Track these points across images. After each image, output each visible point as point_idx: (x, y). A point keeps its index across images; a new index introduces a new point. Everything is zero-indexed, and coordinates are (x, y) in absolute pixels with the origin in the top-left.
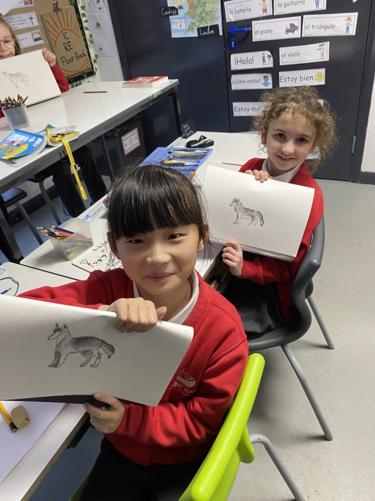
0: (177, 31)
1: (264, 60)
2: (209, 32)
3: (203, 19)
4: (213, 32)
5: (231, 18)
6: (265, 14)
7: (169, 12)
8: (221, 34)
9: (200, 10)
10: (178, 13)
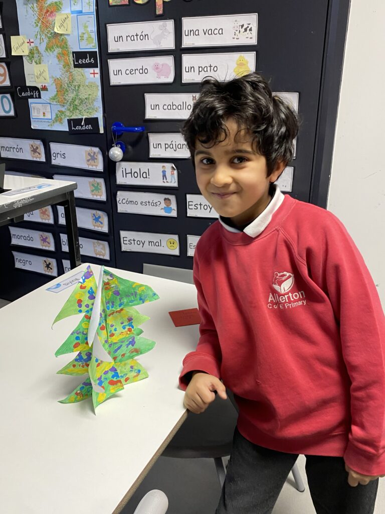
0: (39, 120)
1: (164, 176)
2: (85, 127)
3: (76, 108)
4: (89, 127)
7: (29, 94)
8: (102, 131)
9: (71, 95)
10: (39, 96)
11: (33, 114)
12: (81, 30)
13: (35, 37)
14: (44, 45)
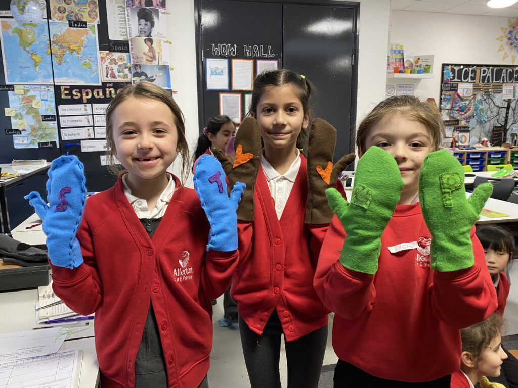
0: (18, 144)
2: (50, 145)
3: (43, 138)
4: (51, 145)
5: (64, 138)
6: (89, 138)
7: (13, 132)
8: (58, 146)
9: (40, 133)
10: (21, 134)
11: (15, 142)
12: (47, 107)
13: (20, 108)
14: (25, 112)
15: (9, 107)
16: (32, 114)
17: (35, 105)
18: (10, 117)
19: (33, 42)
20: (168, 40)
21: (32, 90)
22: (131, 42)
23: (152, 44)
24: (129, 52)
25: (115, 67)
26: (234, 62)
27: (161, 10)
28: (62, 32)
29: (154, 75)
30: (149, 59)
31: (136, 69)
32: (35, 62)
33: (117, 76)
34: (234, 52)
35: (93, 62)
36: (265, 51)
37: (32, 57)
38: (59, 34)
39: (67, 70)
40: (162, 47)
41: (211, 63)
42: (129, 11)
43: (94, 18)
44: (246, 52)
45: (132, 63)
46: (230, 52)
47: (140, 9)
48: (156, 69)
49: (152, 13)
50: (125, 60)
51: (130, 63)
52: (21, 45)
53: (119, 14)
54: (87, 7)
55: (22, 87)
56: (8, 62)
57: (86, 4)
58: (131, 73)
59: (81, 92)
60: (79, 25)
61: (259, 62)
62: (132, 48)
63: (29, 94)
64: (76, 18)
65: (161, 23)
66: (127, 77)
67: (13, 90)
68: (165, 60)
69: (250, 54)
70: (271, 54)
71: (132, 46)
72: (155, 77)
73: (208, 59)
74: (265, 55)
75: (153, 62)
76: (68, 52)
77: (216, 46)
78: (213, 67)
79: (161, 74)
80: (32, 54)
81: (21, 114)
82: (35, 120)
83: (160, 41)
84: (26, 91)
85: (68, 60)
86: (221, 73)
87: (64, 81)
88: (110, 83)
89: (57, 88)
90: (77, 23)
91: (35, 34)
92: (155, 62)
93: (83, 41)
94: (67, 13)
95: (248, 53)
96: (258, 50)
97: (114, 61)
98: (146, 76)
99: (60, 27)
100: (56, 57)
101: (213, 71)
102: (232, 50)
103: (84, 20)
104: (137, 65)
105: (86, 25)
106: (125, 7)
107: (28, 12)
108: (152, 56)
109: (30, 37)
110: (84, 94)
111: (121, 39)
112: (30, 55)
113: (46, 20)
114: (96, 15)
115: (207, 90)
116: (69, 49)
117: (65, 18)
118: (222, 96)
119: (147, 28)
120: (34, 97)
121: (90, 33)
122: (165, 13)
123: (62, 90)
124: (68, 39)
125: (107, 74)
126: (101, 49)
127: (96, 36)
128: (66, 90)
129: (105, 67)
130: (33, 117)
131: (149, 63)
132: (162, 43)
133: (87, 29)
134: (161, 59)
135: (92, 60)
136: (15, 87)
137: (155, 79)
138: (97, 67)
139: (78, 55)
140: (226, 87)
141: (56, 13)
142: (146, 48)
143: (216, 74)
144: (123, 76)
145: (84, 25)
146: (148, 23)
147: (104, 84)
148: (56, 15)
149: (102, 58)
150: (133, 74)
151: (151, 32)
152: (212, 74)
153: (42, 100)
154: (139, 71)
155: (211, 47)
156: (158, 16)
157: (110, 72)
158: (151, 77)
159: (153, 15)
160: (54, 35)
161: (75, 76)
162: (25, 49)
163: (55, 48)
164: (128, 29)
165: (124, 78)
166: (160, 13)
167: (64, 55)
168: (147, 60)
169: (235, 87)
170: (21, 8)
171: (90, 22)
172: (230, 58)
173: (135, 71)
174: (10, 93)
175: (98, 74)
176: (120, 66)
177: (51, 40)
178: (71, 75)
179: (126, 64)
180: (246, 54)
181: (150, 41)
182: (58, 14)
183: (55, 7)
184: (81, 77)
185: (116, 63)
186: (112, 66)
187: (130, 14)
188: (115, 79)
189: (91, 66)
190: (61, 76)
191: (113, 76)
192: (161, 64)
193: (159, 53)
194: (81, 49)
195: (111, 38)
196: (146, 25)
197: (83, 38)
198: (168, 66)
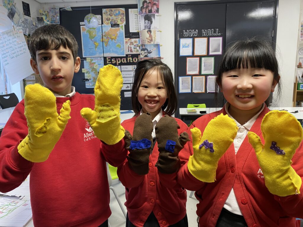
0: (88, 86)
7: (85, 80)
10: (89, 81)
11: (86, 85)
13: (89, 69)
14: (91, 70)
15: (84, 68)
16: (94, 72)
17: (96, 67)
18: (84, 73)
19: (95, 36)
20: (159, 30)
21: (94, 60)
22: (141, 33)
23: (151, 33)
24: (139, 38)
25: (132, 46)
26: (196, 39)
27: (156, 14)
28: (108, 30)
29: (151, 49)
30: (149, 41)
31: (142, 47)
32: (96, 46)
33: (133, 51)
34: (196, 34)
35: (122, 44)
36: (215, 32)
37: (94, 43)
38: (106, 31)
39: (110, 49)
40: (156, 35)
41: (183, 41)
42: (140, 16)
43: (123, 22)
44: (203, 34)
45: (141, 44)
46: (194, 34)
47: (145, 15)
48: (152, 46)
49: (151, 16)
50: (137, 42)
51: (140, 43)
52: (90, 38)
53: (135, 18)
54: (120, 17)
55: (90, 58)
56: (84, 47)
57: (119, 15)
58: (140, 49)
59: (116, 60)
60: (116, 26)
61: (211, 39)
62: (141, 36)
63: (93, 62)
64: (114, 22)
65: (156, 22)
66: (138, 51)
67: (86, 60)
68: (157, 41)
69: (205, 35)
70: (218, 33)
71: (141, 34)
72: (152, 51)
73: (181, 39)
74: (214, 35)
75: (151, 43)
76: (110, 40)
77: (186, 32)
78: (184, 43)
79: (155, 49)
80: (94, 42)
81: (89, 72)
82: (95, 74)
83: (155, 31)
84: (92, 60)
85: (110, 44)
86: (188, 46)
87: (108, 55)
88: (130, 55)
89: (105, 58)
90: (115, 25)
91: (96, 32)
92: (152, 43)
93: (117, 34)
94: (110, 21)
95: (204, 34)
96: (210, 32)
97: (132, 43)
98: (147, 50)
99: (107, 28)
100: (105, 43)
101: (184, 45)
102: (195, 33)
103: (118, 23)
104: (143, 45)
105: (119, 26)
106: (138, 14)
107: (92, 22)
108: (151, 39)
109: (94, 34)
110: (117, 61)
111: (136, 31)
112: (93, 42)
113: (101, 25)
114: (124, 20)
115: (180, 56)
116: (111, 38)
117: (109, 23)
118: (188, 59)
119: (149, 24)
120: (94, 63)
121: (121, 29)
122: (158, 16)
123: (107, 59)
124: (110, 34)
125: (129, 50)
126: (126, 37)
127: (123, 31)
128: (109, 59)
129: (127, 47)
130: (94, 73)
131: (149, 43)
132: (156, 32)
133: (120, 28)
134: (156, 40)
135: (122, 43)
136: (87, 58)
137: (152, 52)
138: (124, 47)
139: (115, 41)
140: (191, 54)
141: (105, 21)
142: (147, 35)
143: (185, 47)
144: (136, 51)
145: (118, 26)
146: (149, 22)
147: (127, 55)
148: (106, 22)
149: (126, 42)
150: (141, 50)
151: (150, 27)
152: (183, 47)
153: (98, 64)
154: (144, 48)
155: (183, 32)
156: (154, 17)
157: (130, 49)
158: (150, 51)
159: (152, 17)
160: (104, 32)
161: (113, 52)
162: (91, 40)
163: (105, 38)
164: (139, 26)
165: (137, 52)
166: (155, 16)
167: (108, 41)
168: (148, 42)
169: (196, 53)
170: (89, 21)
171: (121, 24)
172: (193, 38)
173: (142, 48)
174: (84, 61)
175: (124, 50)
176: (135, 46)
177: (103, 34)
178: (112, 51)
179: (137, 45)
180: (203, 35)
181: (150, 31)
182: (107, 21)
183: (105, 18)
184: (116, 52)
185: (133, 44)
186: (131, 46)
187: (140, 18)
188: (132, 53)
189: (121, 46)
190: (107, 52)
191: (131, 51)
192: (155, 43)
193: (154, 37)
194: (116, 38)
195: (131, 31)
196: (148, 23)
197: (117, 33)
198: (159, 44)
